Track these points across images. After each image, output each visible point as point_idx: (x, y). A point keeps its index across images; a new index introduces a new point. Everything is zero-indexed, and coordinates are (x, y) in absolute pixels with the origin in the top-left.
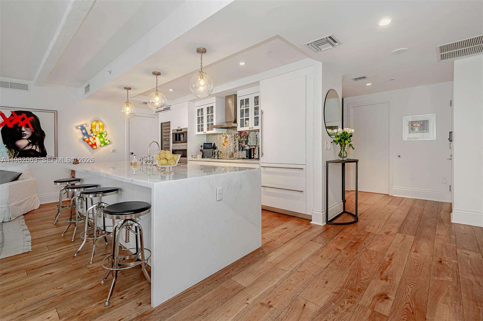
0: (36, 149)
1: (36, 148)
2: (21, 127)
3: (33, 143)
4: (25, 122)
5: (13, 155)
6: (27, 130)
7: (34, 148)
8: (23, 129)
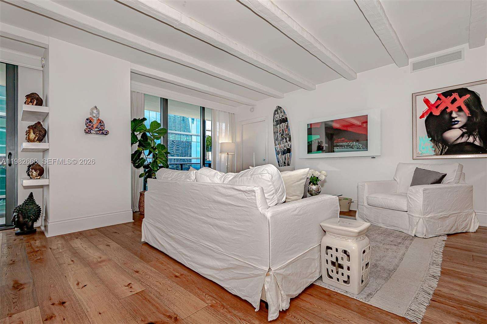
0: (474, 141)
1: (475, 139)
2: (451, 113)
3: (469, 134)
4: (456, 104)
5: (440, 151)
6: (459, 116)
7: (471, 139)
8: (454, 115)
